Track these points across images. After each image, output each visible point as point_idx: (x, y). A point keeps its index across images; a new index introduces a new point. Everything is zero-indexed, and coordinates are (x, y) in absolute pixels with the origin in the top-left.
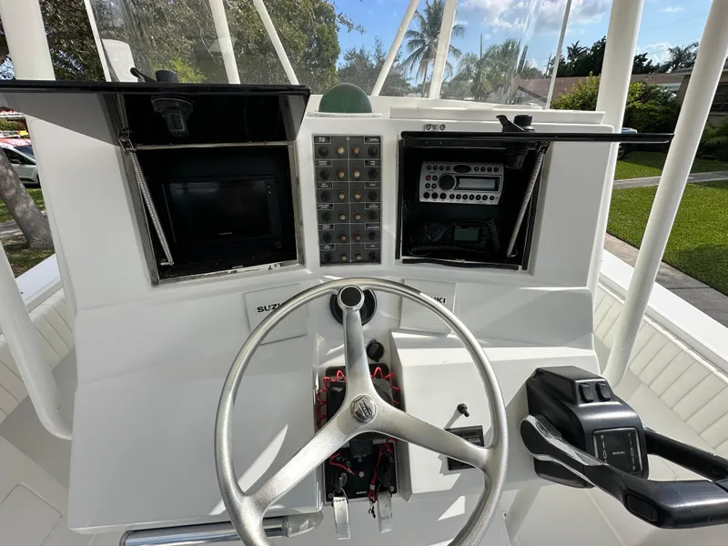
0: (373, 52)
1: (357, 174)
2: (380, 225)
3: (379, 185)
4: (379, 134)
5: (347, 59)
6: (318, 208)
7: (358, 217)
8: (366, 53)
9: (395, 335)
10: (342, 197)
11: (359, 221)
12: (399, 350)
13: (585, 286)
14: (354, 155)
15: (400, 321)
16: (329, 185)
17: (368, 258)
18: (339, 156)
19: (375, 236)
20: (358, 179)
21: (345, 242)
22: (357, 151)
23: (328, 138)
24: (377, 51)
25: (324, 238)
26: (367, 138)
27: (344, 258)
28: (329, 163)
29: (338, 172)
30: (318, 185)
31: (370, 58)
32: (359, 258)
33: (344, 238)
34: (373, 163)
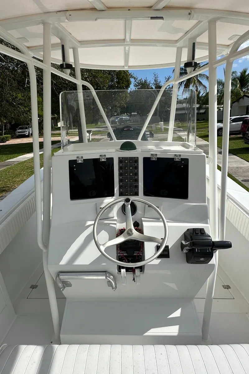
0: (153, 82)
1: (131, 168)
2: (138, 183)
3: (138, 171)
4: (138, 157)
5: (135, 86)
6: (119, 178)
7: (131, 181)
8: (148, 81)
9: (143, 219)
10: (126, 175)
11: (131, 182)
12: (143, 222)
13: (206, 203)
14: (130, 163)
15: (144, 215)
16: (123, 171)
17: (134, 194)
18: (126, 163)
19: (137, 187)
20: (131, 169)
21: (127, 188)
22: (131, 162)
23: (123, 158)
24: (155, 81)
25: (120, 187)
26: (134, 158)
27: (127, 194)
28: (123, 165)
29: (126, 167)
30: (119, 171)
31: (151, 85)
32: (131, 194)
33: (127, 187)
34: (136, 165)
